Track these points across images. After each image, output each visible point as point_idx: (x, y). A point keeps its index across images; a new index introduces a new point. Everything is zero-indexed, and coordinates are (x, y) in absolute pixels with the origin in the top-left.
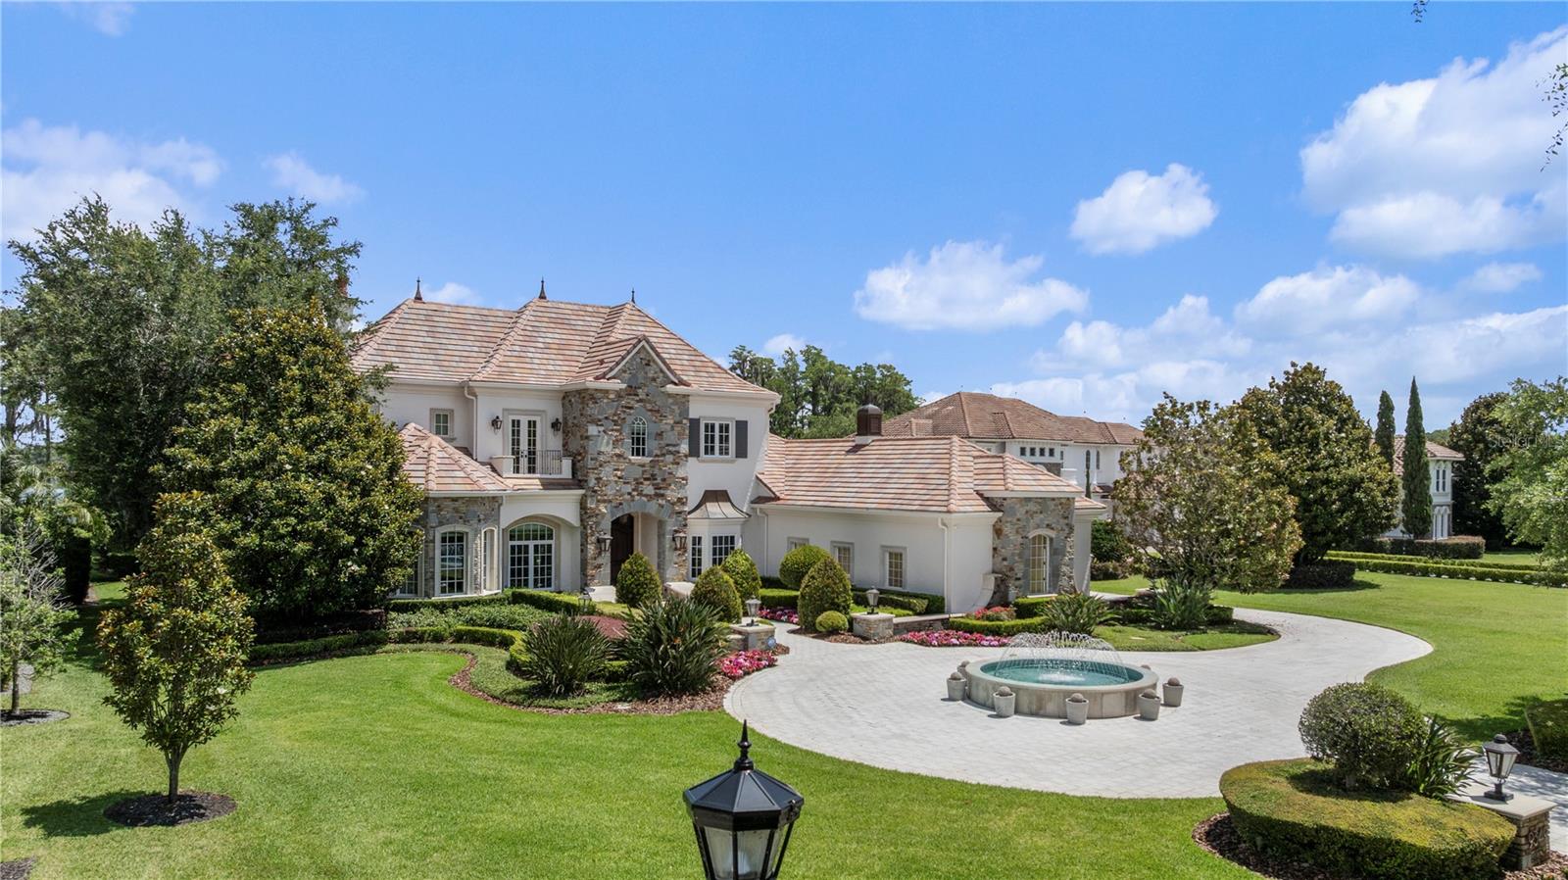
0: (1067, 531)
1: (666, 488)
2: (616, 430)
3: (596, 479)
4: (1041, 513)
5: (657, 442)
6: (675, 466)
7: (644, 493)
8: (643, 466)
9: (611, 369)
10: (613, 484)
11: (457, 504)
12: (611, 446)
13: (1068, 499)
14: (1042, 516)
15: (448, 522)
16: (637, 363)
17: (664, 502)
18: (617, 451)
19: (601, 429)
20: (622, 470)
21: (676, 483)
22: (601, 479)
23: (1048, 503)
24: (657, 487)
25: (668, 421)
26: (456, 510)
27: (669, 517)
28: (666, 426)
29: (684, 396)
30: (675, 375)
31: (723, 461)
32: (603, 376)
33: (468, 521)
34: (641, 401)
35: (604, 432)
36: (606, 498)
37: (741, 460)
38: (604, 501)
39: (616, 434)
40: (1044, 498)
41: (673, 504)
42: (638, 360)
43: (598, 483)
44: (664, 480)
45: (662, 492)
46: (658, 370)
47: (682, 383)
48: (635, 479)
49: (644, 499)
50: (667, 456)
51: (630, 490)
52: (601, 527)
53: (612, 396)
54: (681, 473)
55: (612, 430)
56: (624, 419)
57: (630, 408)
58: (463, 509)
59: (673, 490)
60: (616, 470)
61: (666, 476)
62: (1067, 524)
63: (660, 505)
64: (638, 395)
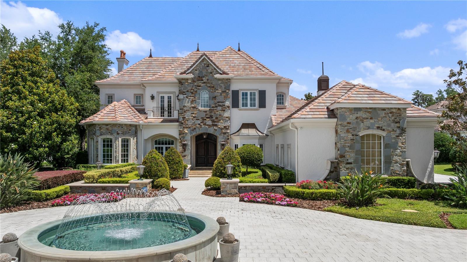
0: (398, 131)
1: (218, 122)
2: (193, 96)
3: (183, 118)
4: (371, 118)
5: (213, 101)
6: (223, 112)
7: (207, 124)
8: (206, 112)
9: (188, 69)
10: (191, 120)
11: (108, 127)
12: (190, 103)
13: (399, 109)
14: (372, 121)
15: (104, 134)
16: (203, 66)
17: (217, 128)
18: (193, 105)
19: (185, 96)
20: (195, 114)
21: (223, 120)
22: (185, 118)
23: (379, 112)
24: (213, 121)
25: (219, 91)
26: (107, 129)
27: (220, 135)
28: (217, 94)
29: (227, 79)
30: (221, 70)
31: (251, 110)
32: (184, 73)
33: (113, 134)
34: (204, 83)
35: (187, 97)
36: (187, 126)
37: (262, 109)
38: (187, 128)
39: (192, 98)
40: (375, 108)
41: (222, 129)
42: (203, 65)
43: (184, 119)
44: (217, 118)
45: (216, 123)
46: (213, 68)
47: (224, 73)
48: (202, 118)
49: (207, 126)
50: (218, 107)
51: (200, 123)
52: (186, 139)
53: (190, 81)
54: (226, 114)
55: (190, 96)
56: (196, 91)
57: (199, 86)
58: (110, 129)
59: (221, 123)
60: (192, 114)
61: (218, 116)
62: (399, 127)
63: (214, 129)
64: (203, 80)
